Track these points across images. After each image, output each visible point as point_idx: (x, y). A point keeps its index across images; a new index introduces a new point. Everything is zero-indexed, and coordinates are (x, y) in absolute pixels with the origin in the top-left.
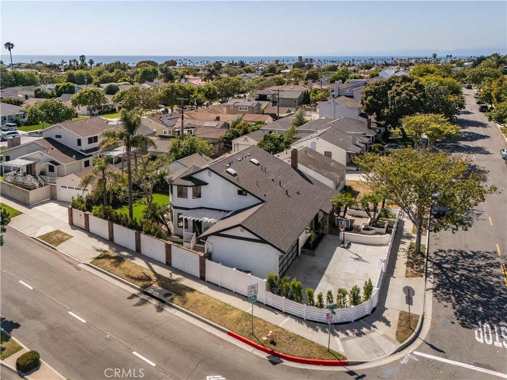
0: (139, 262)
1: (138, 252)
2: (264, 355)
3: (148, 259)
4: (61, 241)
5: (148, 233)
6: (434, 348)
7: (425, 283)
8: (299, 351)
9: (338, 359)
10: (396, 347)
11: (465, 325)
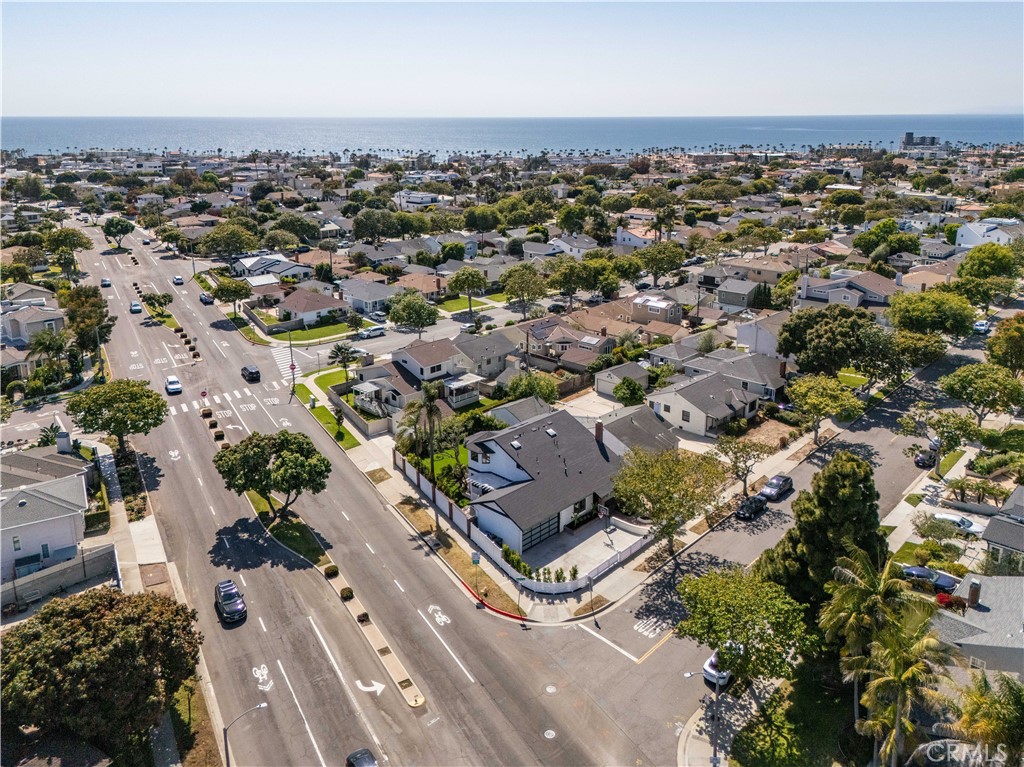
0: (431, 512)
1: (433, 503)
2: (476, 601)
3: (439, 511)
4: (382, 480)
5: (440, 489)
6: (597, 624)
7: (647, 578)
8: (499, 604)
9: (521, 616)
10: (569, 618)
11: (638, 616)
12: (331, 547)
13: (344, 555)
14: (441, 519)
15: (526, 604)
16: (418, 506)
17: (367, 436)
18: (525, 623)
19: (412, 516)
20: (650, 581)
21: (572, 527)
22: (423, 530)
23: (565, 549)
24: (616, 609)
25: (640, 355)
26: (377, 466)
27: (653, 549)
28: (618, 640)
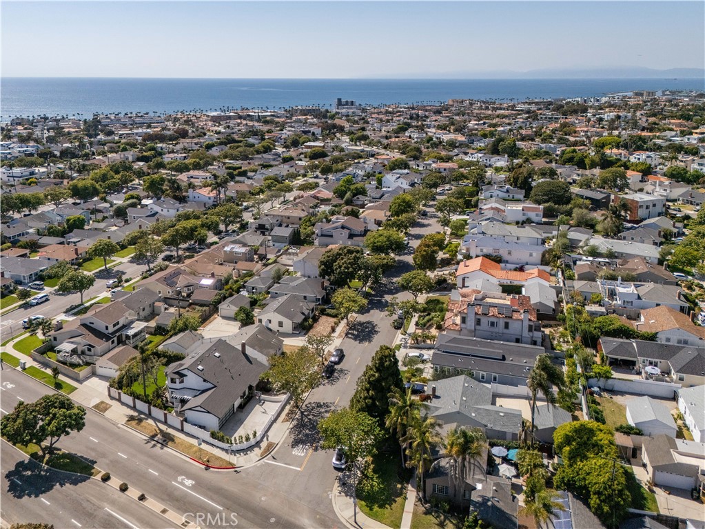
0: (150, 421)
1: (149, 415)
2: (203, 467)
3: (155, 420)
4: (106, 409)
5: (155, 406)
6: (274, 458)
7: (290, 425)
8: (217, 464)
9: (232, 466)
10: (258, 459)
11: (293, 447)
12: (96, 462)
13: (108, 465)
14: (159, 424)
15: (234, 459)
16: (140, 420)
17: (80, 382)
18: (236, 469)
19: (139, 427)
20: (291, 426)
21: (241, 407)
22: (151, 434)
23: (241, 422)
24: (280, 447)
25: (240, 288)
26: (97, 401)
27: (288, 407)
28: (288, 462)
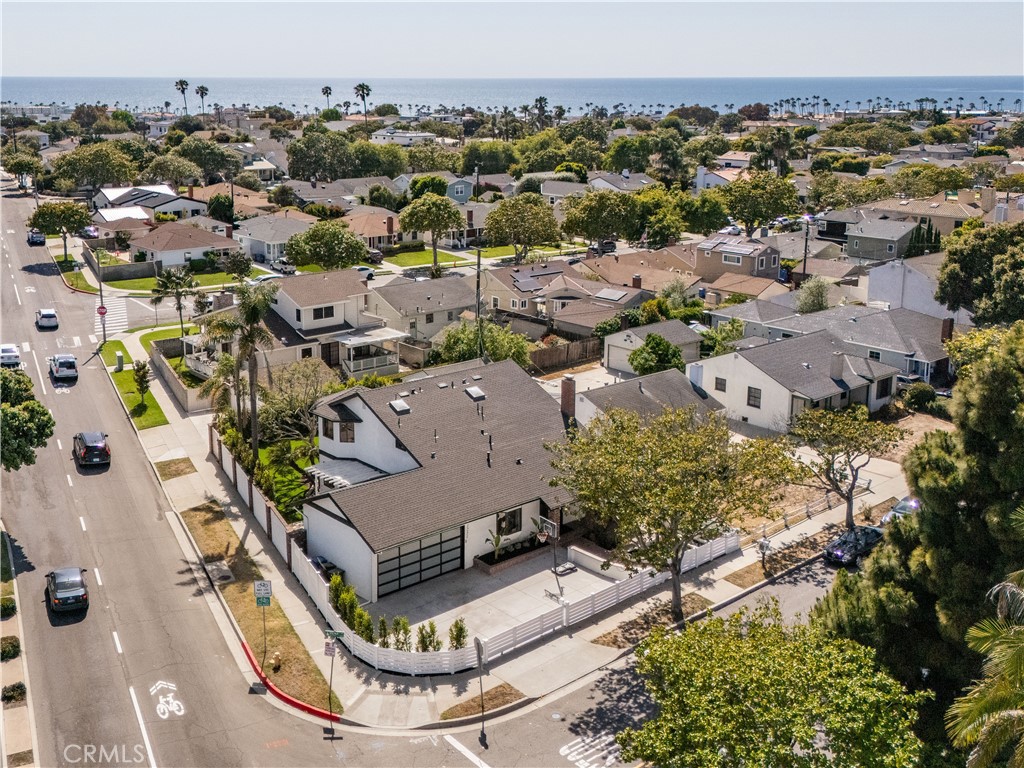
0: (239, 526)
1: (247, 511)
2: (252, 679)
4: (177, 475)
6: (483, 740)
7: (615, 659)
8: (296, 686)
10: (428, 721)
12: (29, 569)
14: (250, 535)
16: (220, 516)
17: (186, 412)
19: (201, 530)
20: (621, 665)
21: (488, 560)
22: (210, 552)
24: (533, 713)
